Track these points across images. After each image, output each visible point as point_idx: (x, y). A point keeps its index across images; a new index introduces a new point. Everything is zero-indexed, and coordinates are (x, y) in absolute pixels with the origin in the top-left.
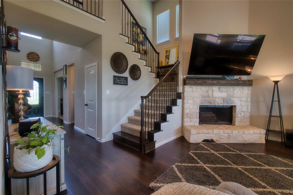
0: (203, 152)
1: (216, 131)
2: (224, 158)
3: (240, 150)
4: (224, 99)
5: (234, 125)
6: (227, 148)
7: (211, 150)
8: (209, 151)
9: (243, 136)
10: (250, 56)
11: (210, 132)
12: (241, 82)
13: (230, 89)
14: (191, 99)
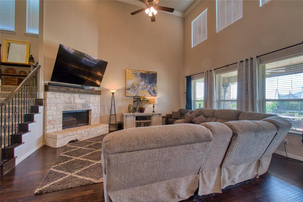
0: (72, 150)
1: (79, 132)
2: (89, 149)
3: (97, 141)
4: (83, 105)
5: (90, 125)
6: (89, 142)
7: (78, 147)
8: (77, 148)
9: (97, 131)
10: (98, 72)
11: (74, 133)
12: (95, 92)
13: (87, 96)
14: (54, 106)
